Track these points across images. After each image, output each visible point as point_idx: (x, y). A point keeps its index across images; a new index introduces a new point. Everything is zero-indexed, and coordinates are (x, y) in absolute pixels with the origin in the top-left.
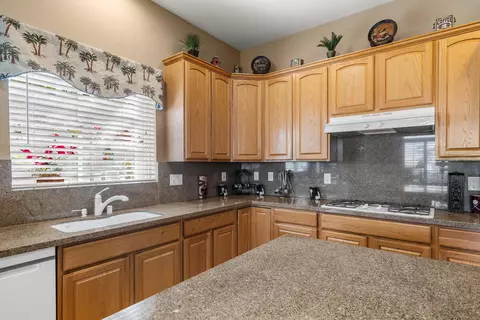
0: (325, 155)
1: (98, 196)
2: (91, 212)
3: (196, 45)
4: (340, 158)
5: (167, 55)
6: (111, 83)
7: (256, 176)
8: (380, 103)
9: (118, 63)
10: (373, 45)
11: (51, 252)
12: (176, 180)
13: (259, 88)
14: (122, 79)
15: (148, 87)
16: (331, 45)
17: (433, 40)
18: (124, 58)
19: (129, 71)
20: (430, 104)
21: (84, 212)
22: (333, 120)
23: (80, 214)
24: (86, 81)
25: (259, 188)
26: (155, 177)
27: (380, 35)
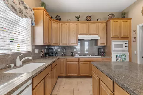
0: (77, 44)
1: (18, 58)
2: (15, 65)
6: (21, 11)
7: (54, 50)
8: (89, 33)
9: (23, 3)
10: (87, 21)
12: (36, 51)
13: (59, 25)
15: (31, 16)
16: (78, 18)
17: (98, 22)
18: (25, 3)
19: (25, 8)
20: (98, 35)
21: (13, 65)
22: (79, 36)
23: (10, 66)
25: (56, 53)
26: (31, 50)
27: (88, 18)
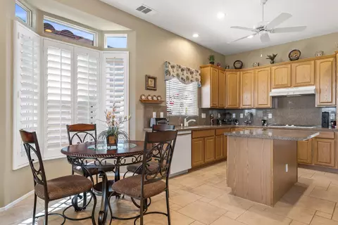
0: (269, 105)
1: (185, 120)
3: (213, 60)
4: (276, 107)
5: (202, 65)
6: (188, 78)
7: (234, 116)
8: (294, 84)
9: (189, 70)
10: (291, 60)
11: (190, 132)
12: (203, 116)
13: (238, 75)
14: (190, 76)
15: (197, 78)
16: (272, 58)
17: (315, 60)
18: (191, 68)
19: (192, 73)
20: (313, 85)
21: (182, 125)
22: (273, 90)
24: (182, 78)
25: (236, 121)
26: (197, 114)
27: (294, 55)
